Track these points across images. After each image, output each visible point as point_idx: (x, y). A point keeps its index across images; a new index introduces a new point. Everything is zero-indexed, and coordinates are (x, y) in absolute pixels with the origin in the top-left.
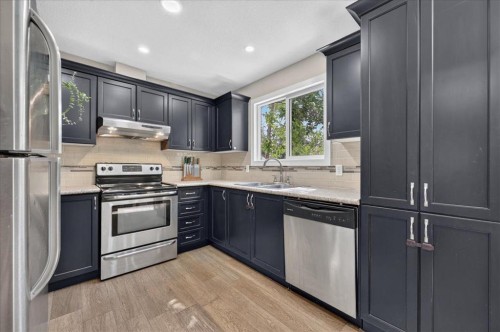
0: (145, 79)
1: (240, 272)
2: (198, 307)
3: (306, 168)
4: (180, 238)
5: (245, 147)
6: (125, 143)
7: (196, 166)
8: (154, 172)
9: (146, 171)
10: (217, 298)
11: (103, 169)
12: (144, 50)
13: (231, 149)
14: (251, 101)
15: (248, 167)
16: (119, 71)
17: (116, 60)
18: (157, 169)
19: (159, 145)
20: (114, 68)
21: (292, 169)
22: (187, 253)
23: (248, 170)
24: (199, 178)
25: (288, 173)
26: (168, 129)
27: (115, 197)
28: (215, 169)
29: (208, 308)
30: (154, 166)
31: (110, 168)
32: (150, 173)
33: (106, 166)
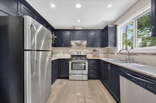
0: (81, 29)
1: (105, 93)
2: (84, 97)
3: (144, 54)
4: (89, 75)
5: (115, 45)
6: (78, 47)
7: (98, 53)
8: (84, 54)
9: (82, 54)
10: (92, 98)
11: (72, 53)
12: (79, 21)
13: (108, 46)
14: (117, 26)
15: (116, 53)
16: (76, 28)
17: (76, 26)
18: (85, 53)
19: (86, 46)
20: (75, 28)
21: (136, 54)
22: (91, 80)
23: (116, 54)
24: (99, 57)
25: (134, 56)
26: (86, 42)
27: (72, 60)
28: (105, 53)
29: (87, 100)
30: (84, 53)
31: (74, 53)
32: (83, 54)
33: (73, 53)
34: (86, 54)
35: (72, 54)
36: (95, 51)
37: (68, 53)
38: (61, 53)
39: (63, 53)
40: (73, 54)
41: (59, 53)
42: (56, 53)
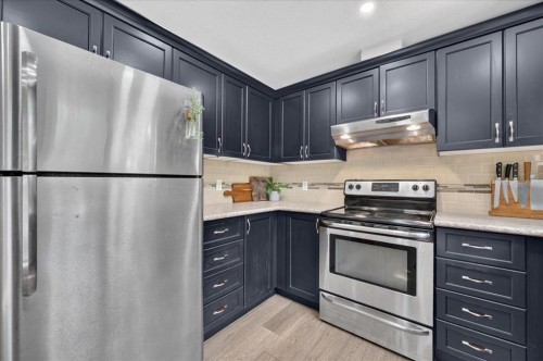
8: (421, 194)
11: (350, 186)
18: (427, 189)
30: (420, 185)
31: (358, 187)
32: (412, 194)
33: (354, 184)
34: (430, 194)
35: (348, 192)
36: (506, 171)
37: (331, 186)
38: (305, 188)
39: (312, 186)
40: (354, 192)
41: (295, 187)
42: (286, 186)
